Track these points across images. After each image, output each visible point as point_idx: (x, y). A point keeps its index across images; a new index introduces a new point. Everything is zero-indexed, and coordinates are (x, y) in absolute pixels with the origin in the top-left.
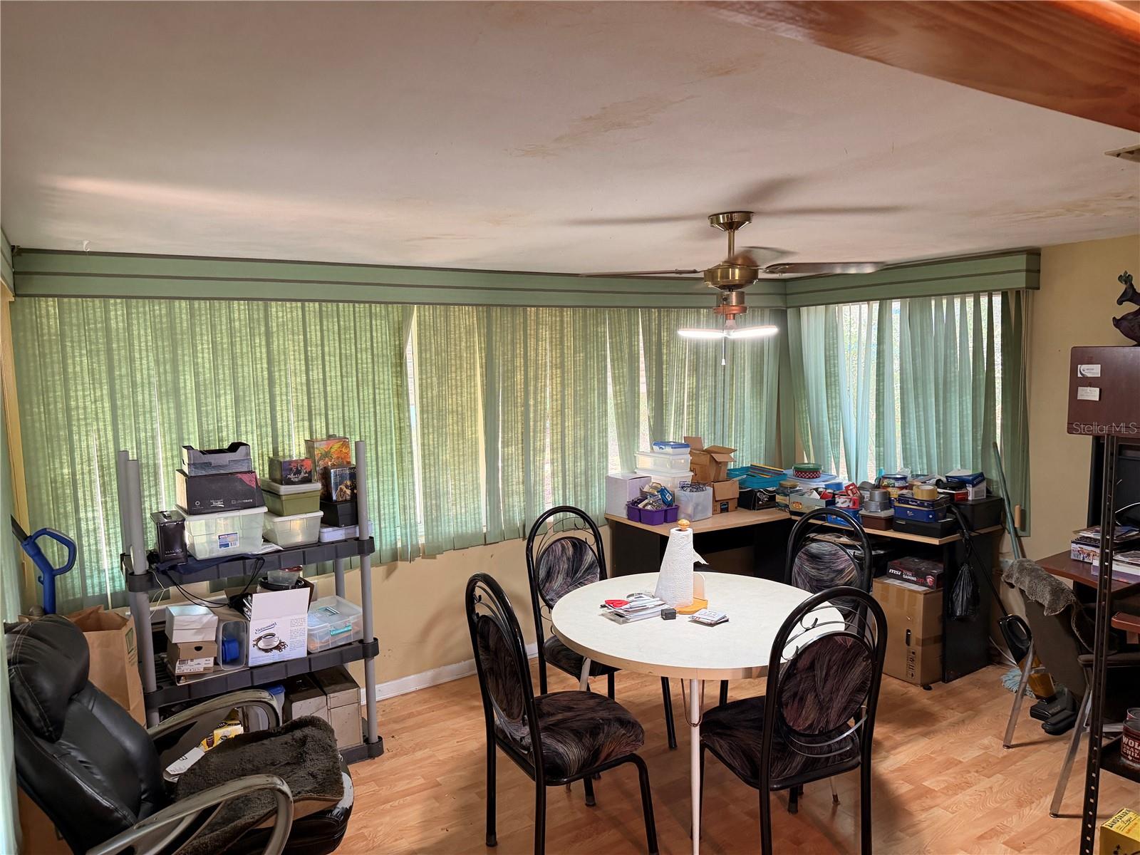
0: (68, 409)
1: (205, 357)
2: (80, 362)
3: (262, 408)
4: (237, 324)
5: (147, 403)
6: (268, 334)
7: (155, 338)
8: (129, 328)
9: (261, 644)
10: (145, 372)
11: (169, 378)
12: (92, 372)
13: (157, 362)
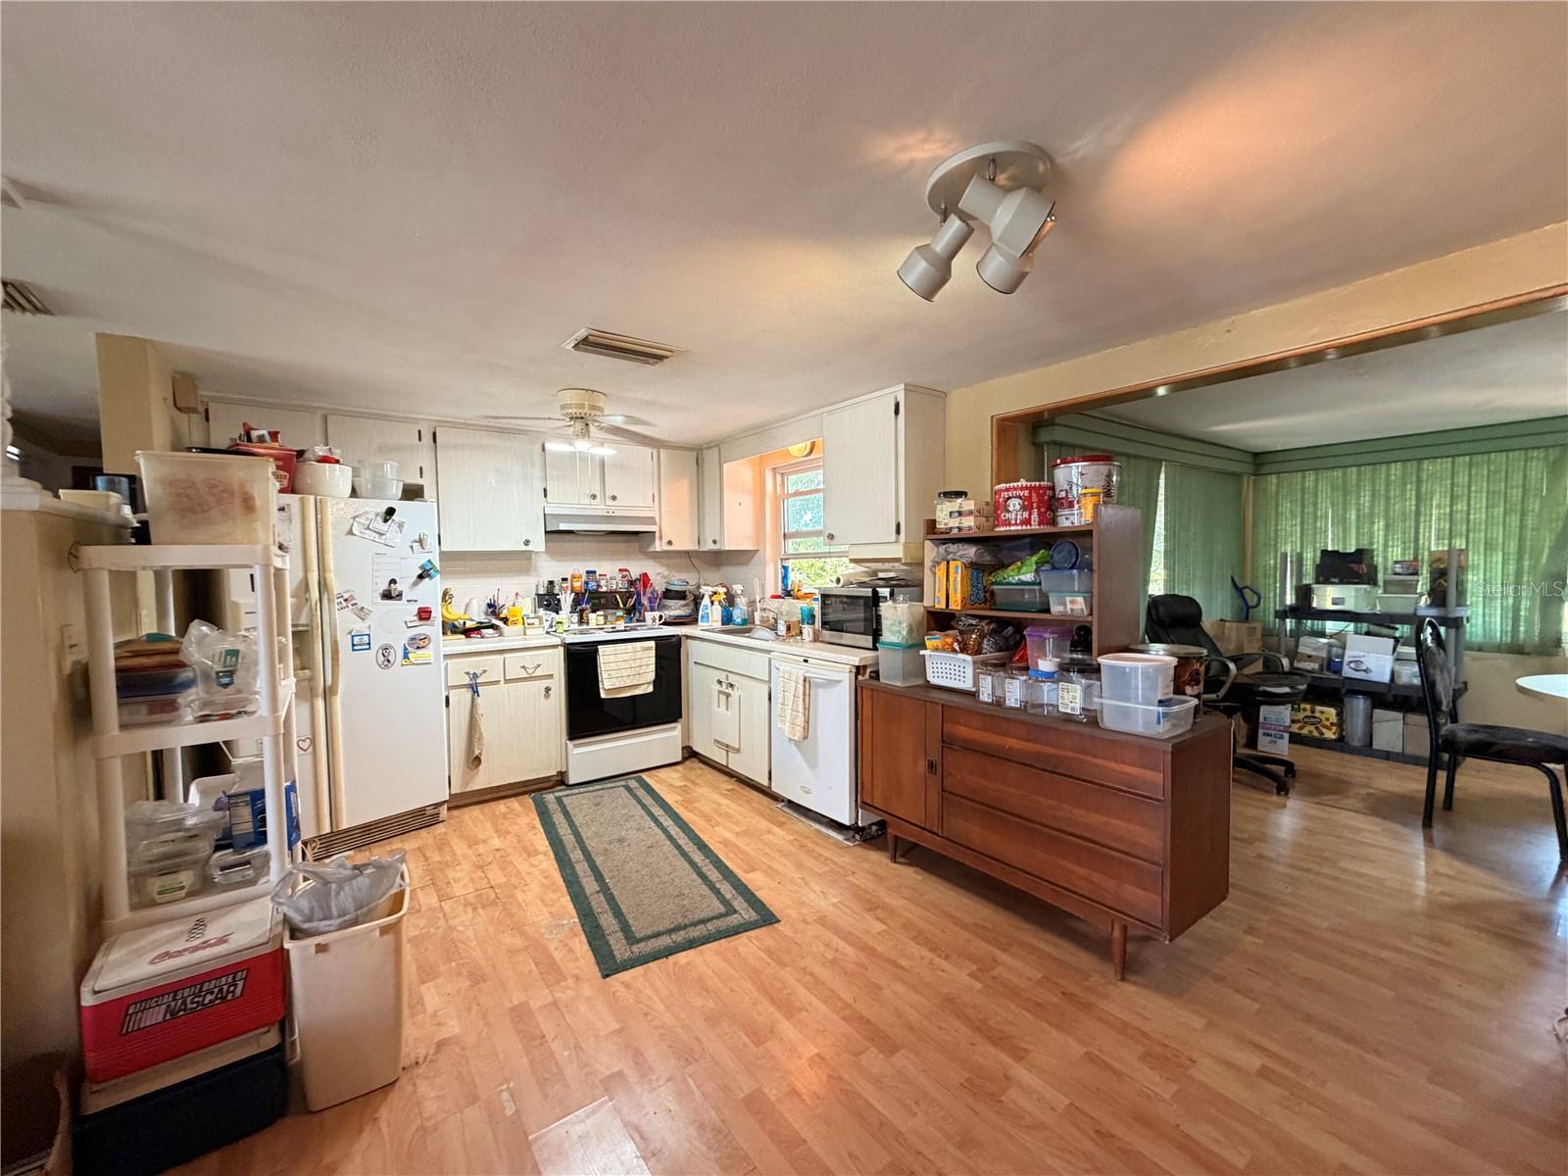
0: (1276, 531)
1: (1366, 500)
2: (1286, 507)
3: (1407, 530)
4: (1393, 478)
5: (1323, 527)
6: (1419, 482)
7: (1333, 492)
8: (1316, 486)
9: (1352, 665)
10: (1324, 511)
11: (1340, 512)
12: (1292, 511)
13: (1332, 504)
